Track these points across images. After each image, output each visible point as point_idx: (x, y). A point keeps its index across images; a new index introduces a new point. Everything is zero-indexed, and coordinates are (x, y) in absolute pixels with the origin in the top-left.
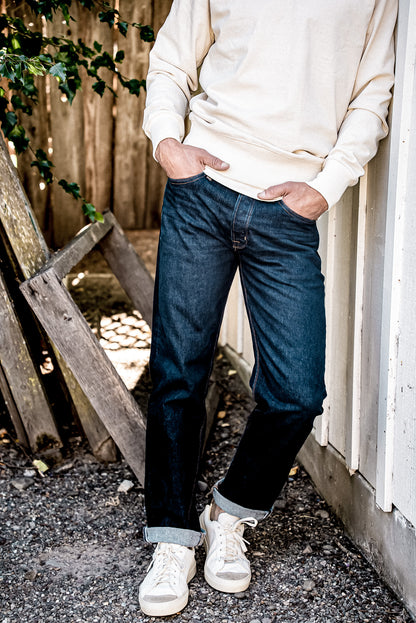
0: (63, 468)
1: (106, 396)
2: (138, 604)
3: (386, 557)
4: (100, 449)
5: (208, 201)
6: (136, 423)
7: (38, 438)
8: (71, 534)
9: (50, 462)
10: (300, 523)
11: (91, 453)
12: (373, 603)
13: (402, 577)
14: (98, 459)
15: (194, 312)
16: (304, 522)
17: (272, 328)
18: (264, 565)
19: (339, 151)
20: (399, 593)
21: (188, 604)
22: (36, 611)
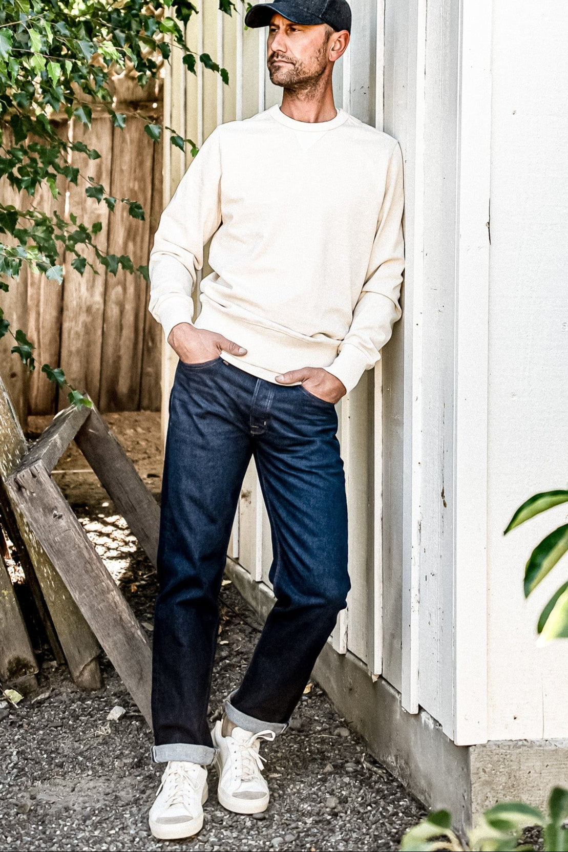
0: (39, 698)
1: (99, 604)
2: (149, 829)
3: (413, 766)
4: (81, 674)
5: (226, 385)
6: (133, 634)
7: (10, 663)
8: (61, 766)
9: (25, 691)
10: (318, 743)
11: (72, 680)
12: (401, 814)
13: (430, 784)
14: (78, 687)
15: (208, 501)
16: (323, 741)
17: (294, 517)
18: (281, 787)
19: (354, 335)
20: (427, 802)
21: (203, 827)
22: (37, 843)
